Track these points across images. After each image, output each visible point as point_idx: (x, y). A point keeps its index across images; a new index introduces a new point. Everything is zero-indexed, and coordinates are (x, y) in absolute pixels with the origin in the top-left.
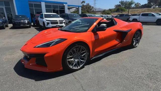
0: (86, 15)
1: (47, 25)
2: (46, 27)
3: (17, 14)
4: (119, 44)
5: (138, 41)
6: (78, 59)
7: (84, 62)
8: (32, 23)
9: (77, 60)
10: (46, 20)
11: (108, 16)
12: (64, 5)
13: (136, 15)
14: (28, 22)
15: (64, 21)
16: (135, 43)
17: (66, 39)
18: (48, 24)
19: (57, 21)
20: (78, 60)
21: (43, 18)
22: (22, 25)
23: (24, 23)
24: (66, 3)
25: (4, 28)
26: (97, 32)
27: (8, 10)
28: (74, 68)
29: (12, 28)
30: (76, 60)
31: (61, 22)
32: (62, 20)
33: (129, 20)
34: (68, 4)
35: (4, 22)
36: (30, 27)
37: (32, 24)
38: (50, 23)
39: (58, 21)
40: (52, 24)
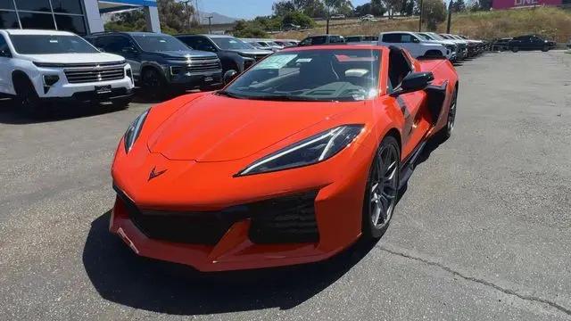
0: (206, 40)
1: (46, 90)
4: (429, 129)
10: (38, 64)
15: (127, 66)
18: (51, 80)
19: (94, 65)
21: (10, 55)
31: (114, 72)
32: (119, 63)
38: (63, 77)
40: (70, 81)
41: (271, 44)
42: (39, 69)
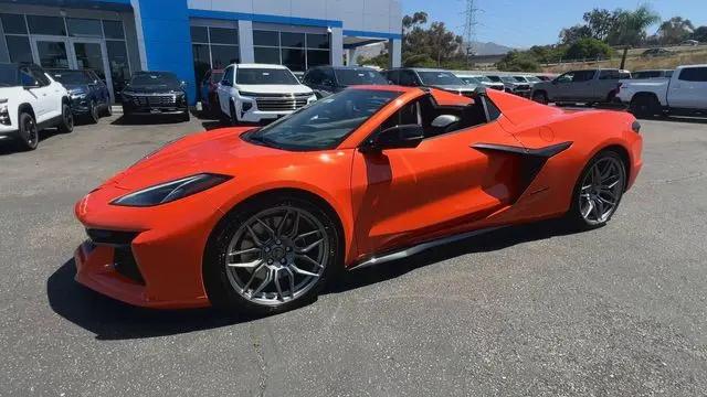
0: (412, 74)
1: (242, 114)
2: (239, 119)
3: (145, 68)
4: (497, 208)
5: (610, 201)
6: (284, 264)
7: (313, 277)
8: (200, 103)
9: (277, 269)
10: (241, 93)
11: (521, 79)
12: (330, 30)
13: (655, 75)
14: (179, 99)
15: (313, 98)
16: (591, 207)
17: (228, 178)
18: (247, 106)
19: (281, 95)
20: (282, 267)
21: (232, 85)
22: (155, 111)
23: (164, 104)
24: (338, 24)
25: (94, 122)
26: (385, 152)
27: (116, 51)
28: (264, 300)
29: (119, 122)
30: (272, 267)
31: (301, 103)
32: (304, 94)
33: (617, 95)
34: (346, 27)
35: (94, 98)
36: (185, 118)
37: (199, 106)
38: (255, 105)
39: (293, 97)
40: (260, 108)
41: (530, 79)
42: (241, 97)
